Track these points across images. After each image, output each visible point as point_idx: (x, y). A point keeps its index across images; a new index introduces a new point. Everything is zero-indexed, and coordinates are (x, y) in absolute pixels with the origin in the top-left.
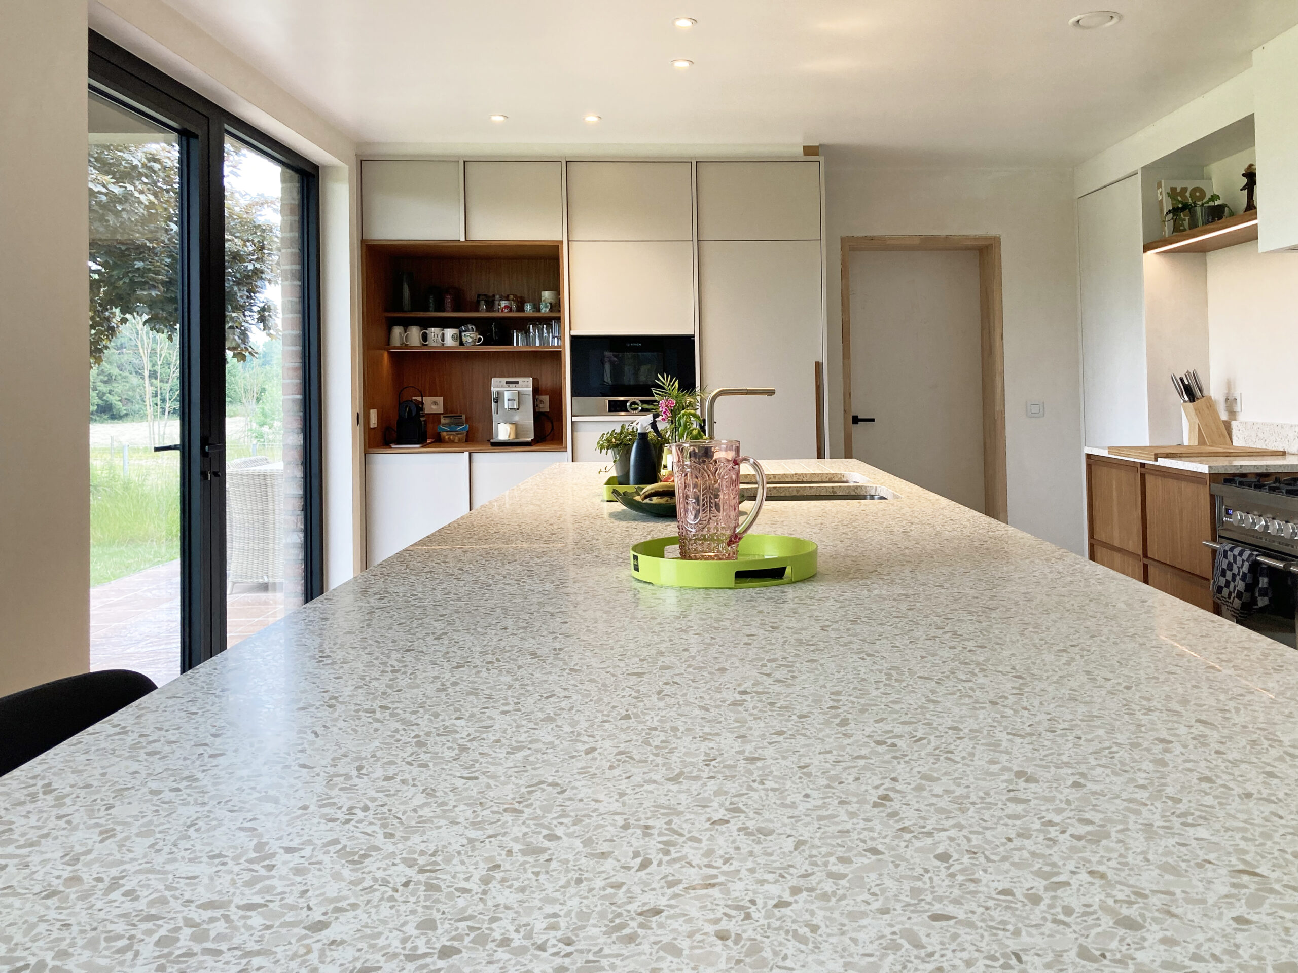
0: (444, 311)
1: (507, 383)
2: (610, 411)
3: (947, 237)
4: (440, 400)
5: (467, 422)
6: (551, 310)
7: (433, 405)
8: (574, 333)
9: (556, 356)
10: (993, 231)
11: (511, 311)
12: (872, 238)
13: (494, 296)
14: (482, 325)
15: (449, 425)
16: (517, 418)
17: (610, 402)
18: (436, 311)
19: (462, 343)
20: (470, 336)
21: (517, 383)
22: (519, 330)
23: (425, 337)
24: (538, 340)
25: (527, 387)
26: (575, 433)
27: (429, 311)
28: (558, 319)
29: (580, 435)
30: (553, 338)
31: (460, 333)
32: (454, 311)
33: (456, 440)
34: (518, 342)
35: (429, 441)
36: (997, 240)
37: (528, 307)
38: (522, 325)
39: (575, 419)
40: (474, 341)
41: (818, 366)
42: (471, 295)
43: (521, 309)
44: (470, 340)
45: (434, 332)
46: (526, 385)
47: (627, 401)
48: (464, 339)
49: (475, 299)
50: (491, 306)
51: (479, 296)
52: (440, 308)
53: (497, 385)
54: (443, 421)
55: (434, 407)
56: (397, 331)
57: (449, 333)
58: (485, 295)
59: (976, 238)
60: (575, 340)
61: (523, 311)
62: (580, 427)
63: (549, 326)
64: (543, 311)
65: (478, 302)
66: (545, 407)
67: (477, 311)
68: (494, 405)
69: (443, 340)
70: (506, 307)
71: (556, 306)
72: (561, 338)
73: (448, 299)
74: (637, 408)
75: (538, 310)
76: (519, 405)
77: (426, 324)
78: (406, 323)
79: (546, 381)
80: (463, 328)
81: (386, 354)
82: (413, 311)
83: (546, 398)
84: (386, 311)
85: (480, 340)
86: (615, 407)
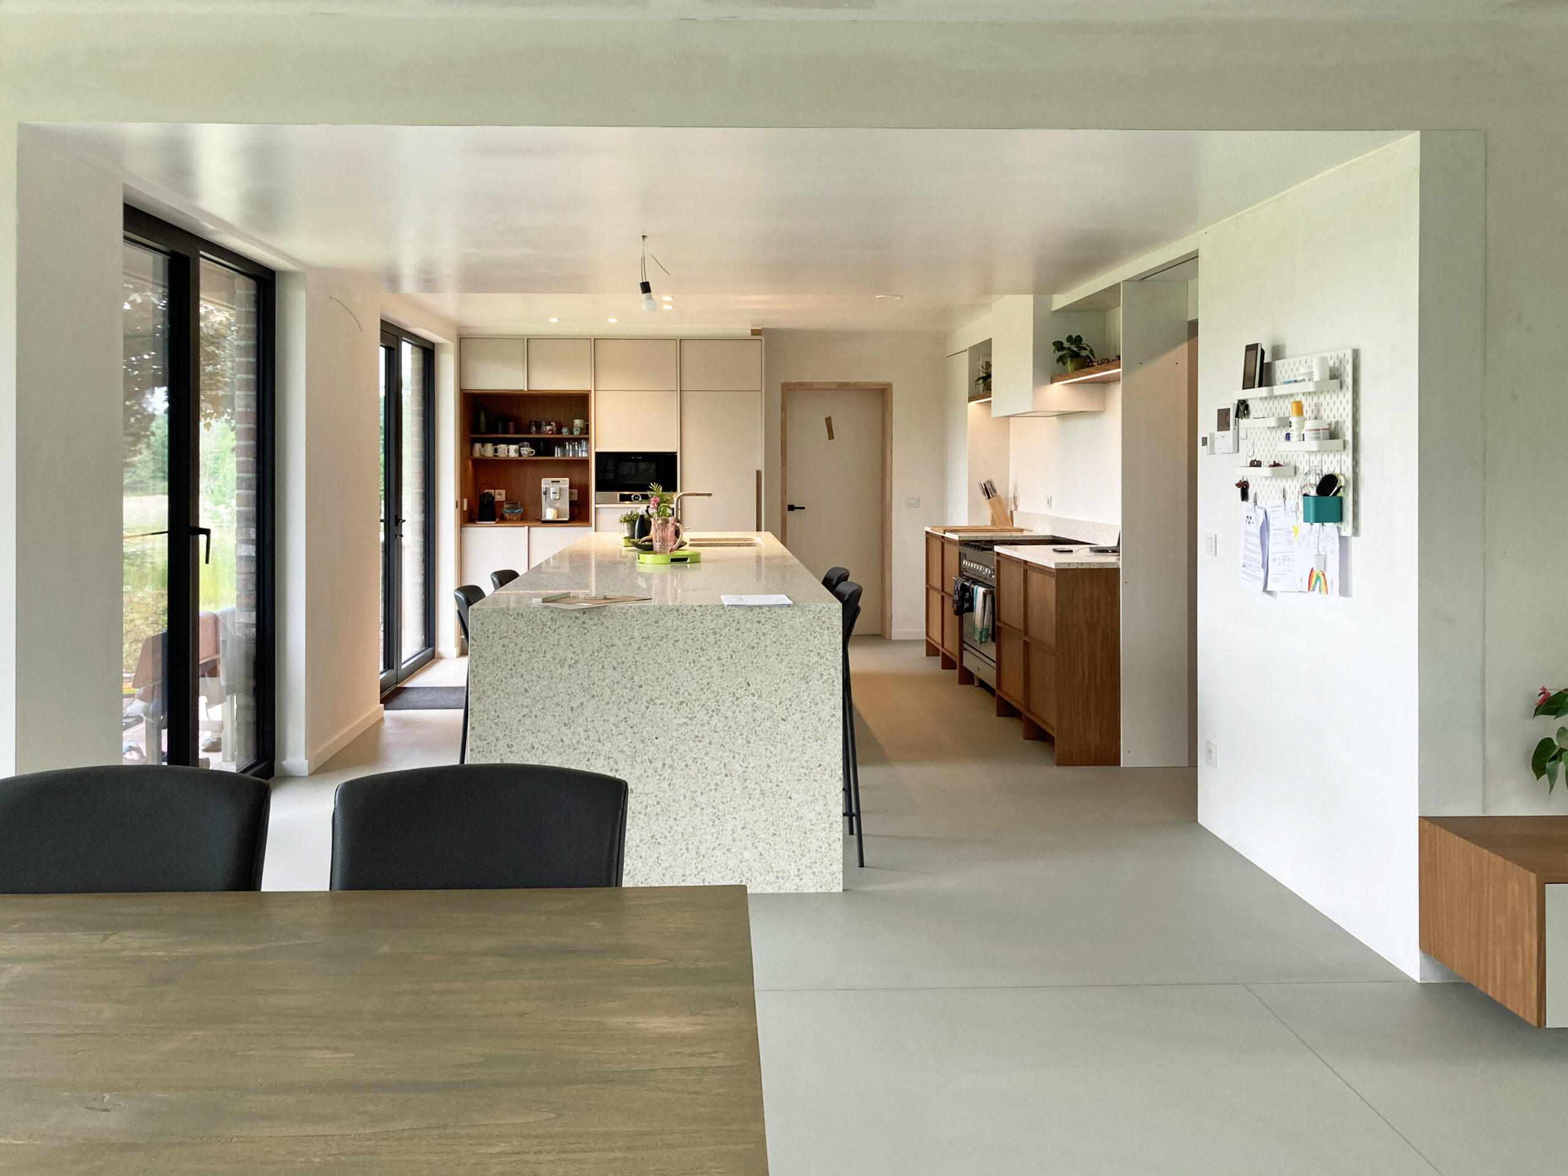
0: (507, 433)
1: (552, 482)
2: (621, 500)
4: (503, 492)
5: (521, 507)
6: (581, 433)
7: (500, 495)
8: (597, 450)
9: (585, 462)
10: (888, 380)
11: (552, 434)
12: (801, 384)
13: (541, 422)
14: (534, 443)
15: (509, 509)
16: (557, 505)
17: (621, 495)
18: (503, 434)
19: (520, 455)
20: (526, 451)
21: (559, 482)
22: (559, 446)
23: (496, 451)
24: (572, 452)
25: (565, 484)
26: (597, 515)
27: (498, 433)
28: (587, 440)
29: (601, 517)
30: (582, 451)
31: (520, 447)
32: (515, 433)
33: (515, 519)
34: (558, 453)
35: (497, 520)
36: (890, 385)
37: (565, 430)
38: (561, 443)
39: (597, 506)
40: (529, 453)
41: (759, 473)
42: (525, 422)
43: (559, 432)
44: (526, 453)
45: (502, 447)
46: (565, 482)
47: (632, 495)
48: (522, 452)
49: (527, 423)
50: (539, 431)
51: (531, 422)
52: (506, 431)
53: (546, 483)
54: (505, 506)
55: (499, 497)
56: (478, 446)
57: (513, 448)
58: (536, 422)
60: (598, 454)
61: (561, 433)
62: (601, 511)
63: (580, 443)
64: (575, 433)
65: (530, 427)
66: (575, 498)
67: (529, 433)
68: (543, 496)
69: (508, 452)
70: (550, 430)
71: (586, 429)
72: (588, 451)
73: (511, 425)
74: (638, 499)
75: (572, 433)
76: (560, 496)
77: (496, 442)
78: (483, 442)
79: (577, 480)
80: (521, 444)
81: (470, 462)
82: (487, 433)
83: (575, 491)
84: (471, 434)
85: (532, 452)
86: (624, 498)
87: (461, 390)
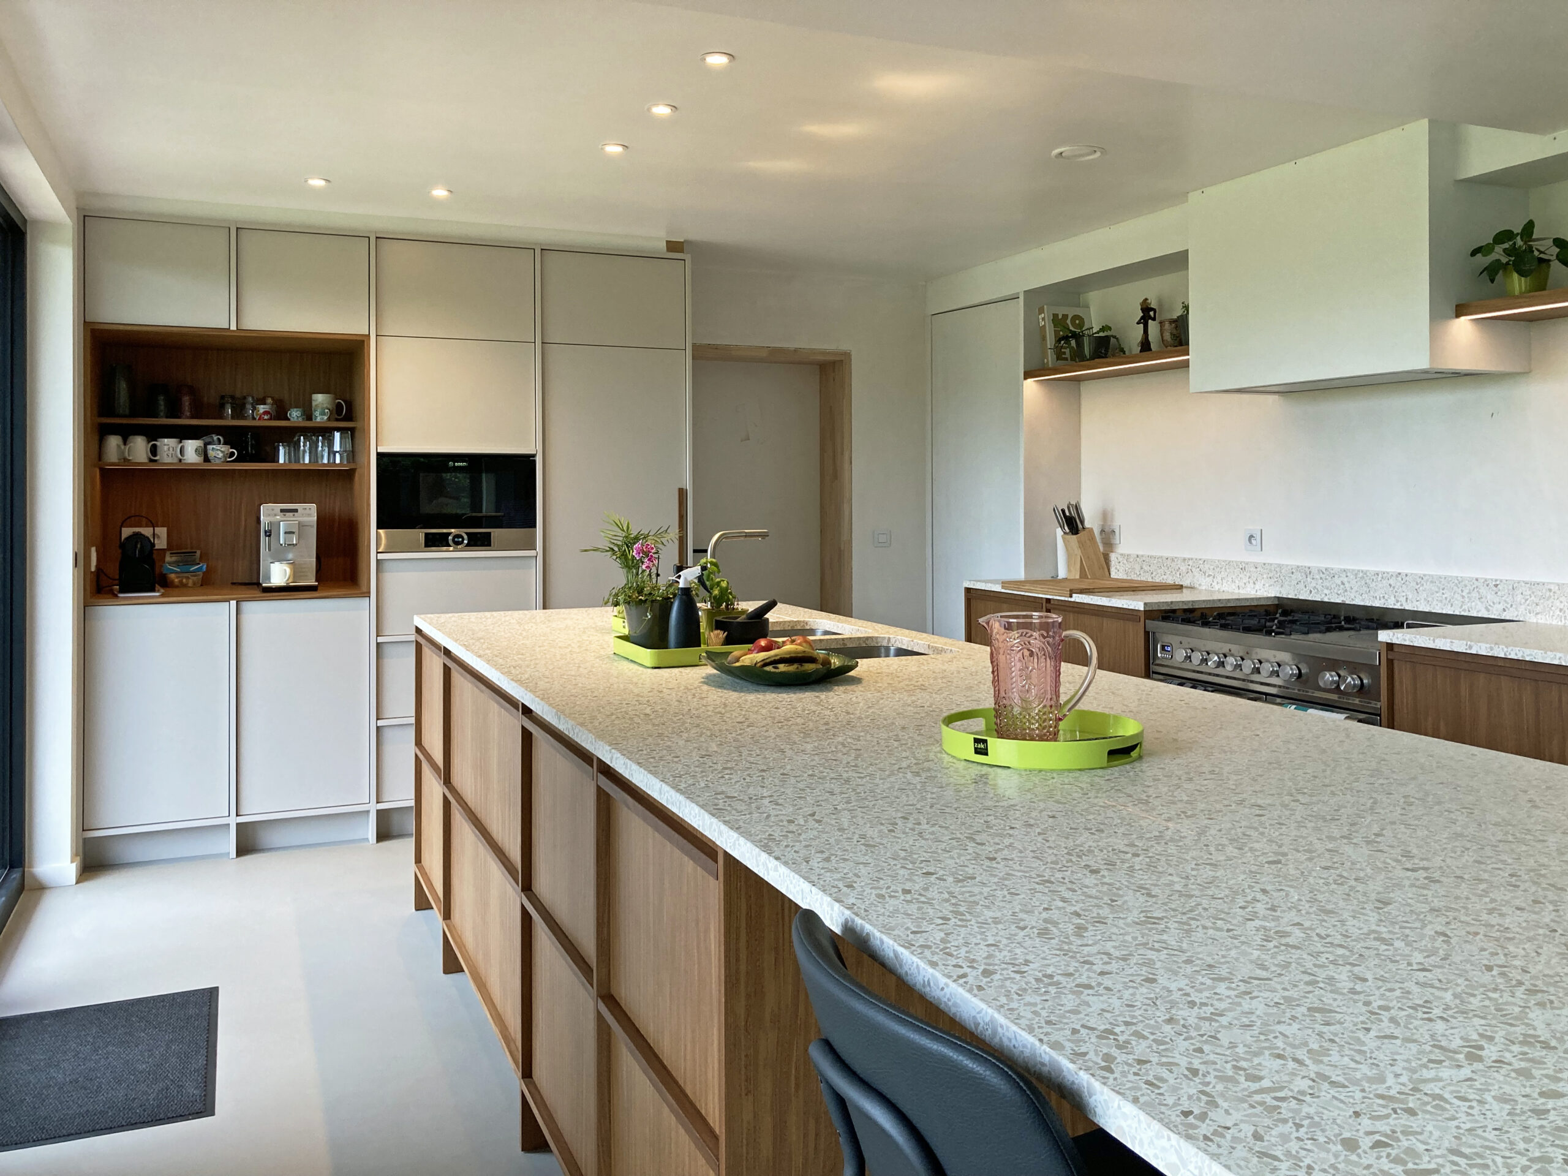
0: (179, 417)
1: (282, 511)
2: (426, 546)
3: (796, 350)
4: (164, 530)
5: (206, 560)
6: (329, 419)
7: (158, 538)
8: (381, 450)
9: (346, 474)
10: (844, 347)
11: (269, 419)
12: (716, 347)
14: (232, 436)
15: (180, 564)
16: (294, 555)
17: (427, 535)
18: (168, 417)
19: (207, 459)
20: (219, 451)
21: (296, 511)
22: (285, 443)
23: (154, 450)
24: (309, 455)
25: (309, 515)
26: (380, 574)
27: (156, 416)
28: (357, 429)
29: (388, 578)
30: (342, 452)
31: (206, 445)
32: (192, 417)
33: (190, 584)
34: (283, 457)
36: (847, 355)
37: (294, 413)
38: (289, 436)
39: (381, 556)
40: (224, 456)
41: (682, 493)
42: (210, 396)
43: (284, 416)
44: (221, 455)
45: (167, 445)
46: (308, 513)
47: (449, 534)
48: (211, 454)
49: (215, 399)
50: (239, 412)
52: (175, 412)
53: (269, 513)
54: (168, 558)
55: (156, 540)
56: (113, 442)
57: (191, 447)
59: (824, 353)
60: (380, 457)
61: (286, 419)
62: (386, 565)
64: (318, 420)
65: (222, 406)
66: (331, 542)
67: (221, 417)
68: (263, 540)
69: (181, 454)
70: (264, 412)
72: (360, 452)
73: (186, 401)
74: (462, 542)
75: (309, 417)
76: (299, 539)
77: (153, 434)
78: (126, 433)
79: (337, 506)
80: (207, 439)
81: (98, 471)
82: (133, 414)
84: (101, 416)
85: (232, 454)
86: (433, 542)
87: (86, 323)
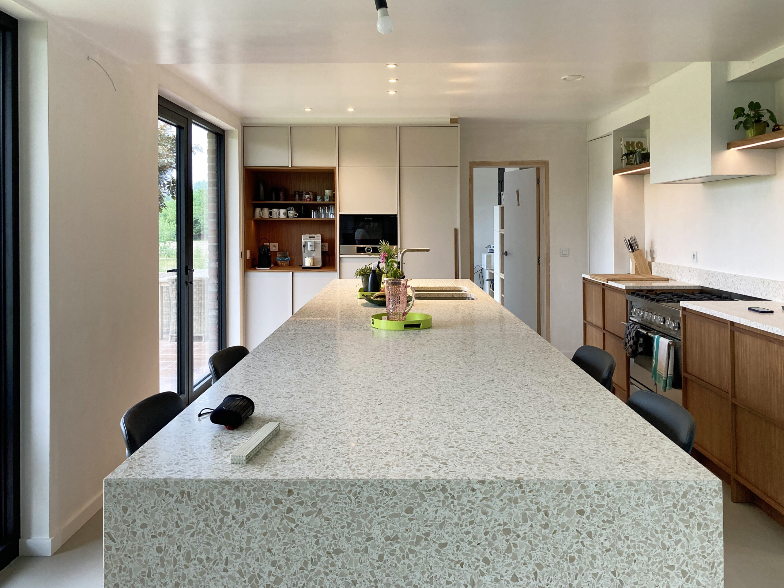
0: (279, 200)
1: (309, 237)
2: (357, 252)
4: (277, 244)
5: (289, 256)
6: (330, 200)
7: (274, 247)
8: (341, 213)
9: (333, 222)
10: (545, 159)
11: (310, 201)
13: (302, 192)
14: (297, 208)
15: (281, 257)
16: (314, 255)
17: (357, 248)
18: (276, 200)
19: (288, 217)
20: (292, 213)
21: (314, 237)
22: (314, 210)
23: (271, 213)
24: (324, 215)
26: (341, 263)
27: (272, 200)
28: (334, 205)
29: (343, 264)
30: (331, 214)
31: (287, 211)
32: (284, 200)
33: (284, 265)
34: (314, 216)
35: (272, 265)
37: (319, 198)
38: (316, 208)
39: (341, 256)
40: (293, 216)
41: (456, 231)
42: (292, 192)
43: (315, 199)
45: (275, 211)
46: (318, 238)
48: (289, 215)
49: (293, 193)
50: (301, 198)
51: (295, 192)
52: (278, 199)
53: (305, 238)
54: (278, 255)
55: (274, 248)
56: (258, 210)
57: (282, 211)
58: (299, 192)
60: (341, 216)
61: (316, 200)
62: (343, 260)
63: (329, 208)
64: (326, 201)
65: (295, 196)
66: (326, 249)
67: (295, 200)
68: (303, 248)
69: (279, 215)
70: (308, 198)
71: (333, 198)
72: (335, 214)
73: (281, 194)
74: (369, 251)
75: (323, 200)
76: (315, 248)
77: (271, 207)
78: (262, 207)
79: (327, 236)
80: (288, 209)
81: (253, 222)
82: (265, 200)
83: (326, 244)
84: (253, 200)
85: (296, 215)
86: (360, 250)
87: (244, 167)
